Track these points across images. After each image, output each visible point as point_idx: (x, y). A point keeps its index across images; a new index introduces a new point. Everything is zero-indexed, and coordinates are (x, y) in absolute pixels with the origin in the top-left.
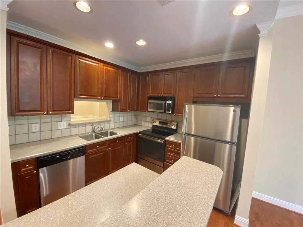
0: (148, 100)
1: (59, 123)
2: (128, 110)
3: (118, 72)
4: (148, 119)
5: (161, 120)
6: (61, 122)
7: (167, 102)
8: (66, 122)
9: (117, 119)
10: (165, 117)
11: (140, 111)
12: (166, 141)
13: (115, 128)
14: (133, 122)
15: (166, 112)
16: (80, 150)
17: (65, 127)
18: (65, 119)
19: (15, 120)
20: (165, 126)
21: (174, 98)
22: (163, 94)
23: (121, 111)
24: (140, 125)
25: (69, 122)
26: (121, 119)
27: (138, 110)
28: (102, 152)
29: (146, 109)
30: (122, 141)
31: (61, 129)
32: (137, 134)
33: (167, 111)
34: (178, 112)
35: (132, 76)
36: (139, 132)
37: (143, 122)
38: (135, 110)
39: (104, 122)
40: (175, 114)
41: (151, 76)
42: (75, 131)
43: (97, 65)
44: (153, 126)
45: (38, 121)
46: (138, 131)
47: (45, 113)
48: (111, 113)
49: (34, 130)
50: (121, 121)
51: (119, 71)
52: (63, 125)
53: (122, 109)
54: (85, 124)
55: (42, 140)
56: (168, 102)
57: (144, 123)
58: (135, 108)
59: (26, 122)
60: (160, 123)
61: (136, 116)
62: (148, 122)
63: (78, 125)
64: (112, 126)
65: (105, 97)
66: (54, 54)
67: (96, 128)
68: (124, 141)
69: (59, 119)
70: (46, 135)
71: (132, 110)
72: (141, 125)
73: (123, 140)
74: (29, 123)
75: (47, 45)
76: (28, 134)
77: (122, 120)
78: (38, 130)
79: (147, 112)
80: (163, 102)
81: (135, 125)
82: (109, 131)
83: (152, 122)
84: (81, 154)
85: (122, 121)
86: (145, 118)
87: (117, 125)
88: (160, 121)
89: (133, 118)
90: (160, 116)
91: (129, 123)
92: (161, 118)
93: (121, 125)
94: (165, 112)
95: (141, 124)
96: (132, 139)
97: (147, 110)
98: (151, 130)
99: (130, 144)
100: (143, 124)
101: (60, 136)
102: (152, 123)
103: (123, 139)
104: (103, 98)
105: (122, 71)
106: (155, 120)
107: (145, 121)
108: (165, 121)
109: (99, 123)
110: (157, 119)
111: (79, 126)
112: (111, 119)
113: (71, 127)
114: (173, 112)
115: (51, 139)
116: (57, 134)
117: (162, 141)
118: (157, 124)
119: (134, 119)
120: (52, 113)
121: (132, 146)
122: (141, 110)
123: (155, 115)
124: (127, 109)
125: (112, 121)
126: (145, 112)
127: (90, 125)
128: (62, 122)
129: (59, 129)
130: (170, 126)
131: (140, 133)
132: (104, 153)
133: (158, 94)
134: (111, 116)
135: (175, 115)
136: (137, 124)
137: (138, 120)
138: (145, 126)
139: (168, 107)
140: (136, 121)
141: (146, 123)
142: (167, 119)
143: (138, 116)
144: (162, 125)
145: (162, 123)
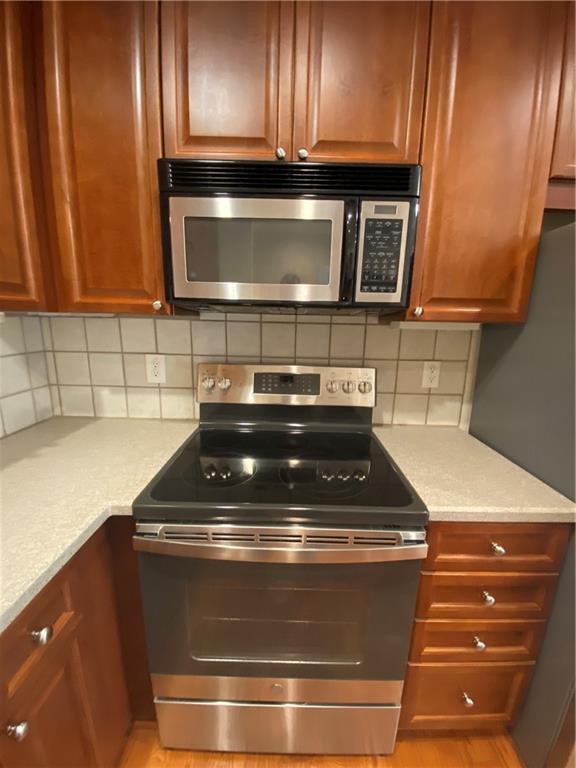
0: (164, 195)
4: (157, 370)
5: (261, 363)
7: (369, 210)
11: (84, 308)
15: (361, 296)
27: (55, 299)
33: (367, 285)
37: (105, 393)
40: (418, 310)
56: (378, 210)
62: (159, 388)
79: (162, 312)
83: (193, 388)
86: (123, 361)
94: (347, 297)
95: (95, 404)
100: (113, 404)
102: (194, 392)
107: (126, 388)
110: (226, 361)
126: (146, 311)
136: (58, 412)
137: (58, 385)
138: (128, 418)
139: (382, 254)
140: (44, 398)
141: (135, 398)
142: (298, 354)
143: (50, 356)
144: (275, 399)
145: (276, 385)
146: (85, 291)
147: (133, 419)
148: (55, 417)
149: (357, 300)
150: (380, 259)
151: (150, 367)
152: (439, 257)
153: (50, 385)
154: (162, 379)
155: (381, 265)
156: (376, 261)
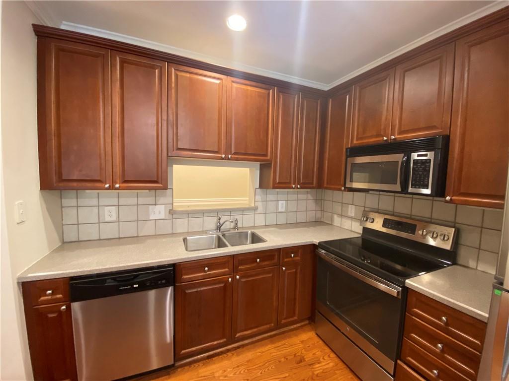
0: (347, 157)
1: (151, 207)
2: (294, 184)
3: (269, 94)
4: (352, 211)
5: (393, 215)
6: (154, 206)
7: (415, 156)
8: (164, 206)
9: (271, 206)
10: (403, 207)
11: (326, 188)
12: (406, 290)
13: (266, 226)
14: (311, 216)
15: (410, 190)
16: (164, 271)
17: (162, 216)
18: (162, 200)
19: (77, 198)
20: (404, 235)
21: (447, 139)
22: (399, 134)
23: (274, 188)
24: (330, 224)
25: (170, 207)
26: (282, 205)
27: (320, 186)
28: (219, 282)
29: (342, 182)
30: (273, 262)
31: (156, 220)
32: (313, 248)
33: (414, 186)
34: (462, 191)
35: (305, 102)
36: (319, 243)
37: (335, 217)
38: (314, 185)
39: (243, 210)
40: (448, 198)
41: (358, 90)
42: (181, 225)
43: (218, 82)
44: (365, 230)
45: (114, 201)
46: (316, 241)
47: (107, 186)
48: (259, 191)
49: (108, 219)
50: (280, 210)
51: (271, 91)
52: (159, 212)
53: (279, 183)
54: (203, 213)
55: (121, 238)
56: (419, 156)
57: (340, 219)
58: (313, 181)
59: (94, 202)
60: (386, 223)
61: (319, 201)
62: (352, 218)
63: (189, 214)
64: (260, 220)
65: (235, 153)
66: (125, 65)
67: (222, 222)
68: (276, 261)
69: (151, 200)
70: (129, 230)
71: (305, 185)
72: (332, 224)
73: (274, 259)
74: (100, 204)
75: (111, 49)
76: (98, 224)
77: (282, 207)
78: (114, 218)
79: (344, 190)
80: (399, 157)
81: (317, 223)
82: (249, 232)
83: (361, 220)
84: (164, 281)
85: (284, 210)
86: (342, 206)
87: (272, 219)
88: (388, 217)
89: (311, 205)
90: (386, 202)
91: (302, 218)
92: (391, 209)
93: (282, 220)
94: (404, 190)
95: (332, 220)
96: (298, 258)
97: (345, 187)
98: (360, 242)
99: (294, 270)
100: (337, 220)
101: (154, 234)
102: (361, 222)
103: (274, 255)
104: (230, 156)
105: (279, 92)
106: (372, 215)
107: (342, 216)
108: (404, 220)
109: (231, 211)
110: (378, 211)
111: (205, 214)
112: (257, 204)
113: (175, 216)
114: (440, 191)
115: (136, 237)
116: (148, 229)
117: (393, 290)
118: (377, 225)
119: (314, 208)
120: (120, 186)
121: (298, 276)
122: (328, 186)
123: (371, 201)
124: (290, 183)
125: (260, 210)
126: (340, 190)
127: (211, 214)
128: (157, 206)
129: (151, 218)
130: (424, 237)
131: (322, 245)
132: (222, 285)
133: (378, 135)
134: (258, 198)
135: (451, 201)
136: (322, 220)
137: (323, 211)
138: (340, 227)
139: (420, 173)
140: (319, 214)
141: (344, 220)
142: (413, 214)
143: (323, 201)
144: (392, 232)
145: (393, 225)
146: (327, 184)
147: (343, 228)
148: (321, 222)
149: (409, 191)
150: (421, 175)
151: (350, 209)
152: (463, 173)
153: (321, 210)
154: (353, 215)
155: (420, 177)
156: (418, 176)
